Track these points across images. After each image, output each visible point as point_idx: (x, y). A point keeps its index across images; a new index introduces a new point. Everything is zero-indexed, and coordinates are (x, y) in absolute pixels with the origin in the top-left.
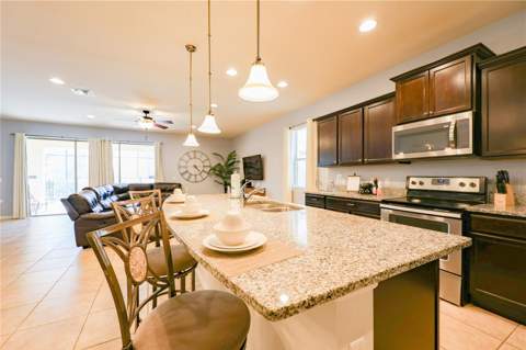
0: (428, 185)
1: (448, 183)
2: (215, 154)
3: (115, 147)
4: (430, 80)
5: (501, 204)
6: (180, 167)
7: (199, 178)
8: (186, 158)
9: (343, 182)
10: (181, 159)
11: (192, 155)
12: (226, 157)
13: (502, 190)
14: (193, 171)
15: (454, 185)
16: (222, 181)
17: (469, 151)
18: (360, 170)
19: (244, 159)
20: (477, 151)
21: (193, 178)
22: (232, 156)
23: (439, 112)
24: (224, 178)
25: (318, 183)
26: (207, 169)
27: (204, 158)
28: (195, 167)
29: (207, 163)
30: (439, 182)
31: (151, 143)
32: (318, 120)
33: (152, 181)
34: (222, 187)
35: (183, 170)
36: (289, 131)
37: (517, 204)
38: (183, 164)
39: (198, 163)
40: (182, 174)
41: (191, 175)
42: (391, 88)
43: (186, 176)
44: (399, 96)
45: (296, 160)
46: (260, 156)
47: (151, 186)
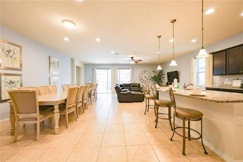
2: (154, 71)
3: (118, 70)
6: (139, 77)
7: (147, 82)
8: (142, 74)
9: (229, 83)
10: (140, 74)
11: (144, 72)
12: (158, 73)
14: (144, 78)
19: (167, 73)
21: (144, 82)
22: (161, 72)
26: (150, 78)
27: (149, 73)
29: (150, 75)
31: (129, 69)
33: (130, 83)
36: (194, 60)
39: (146, 76)
40: (140, 80)
43: (142, 80)
45: (198, 72)
46: (177, 71)
47: (130, 85)
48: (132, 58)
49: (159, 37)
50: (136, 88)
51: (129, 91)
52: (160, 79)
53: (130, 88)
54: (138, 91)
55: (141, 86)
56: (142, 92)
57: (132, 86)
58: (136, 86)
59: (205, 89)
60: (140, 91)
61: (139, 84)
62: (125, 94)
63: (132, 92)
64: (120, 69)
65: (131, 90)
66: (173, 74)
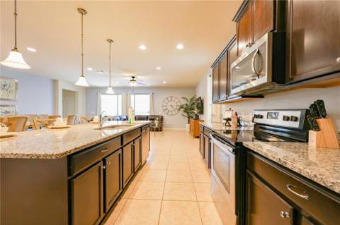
3: (132, 96)
6: (163, 106)
7: (174, 113)
8: (166, 101)
10: (163, 102)
11: (170, 99)
12: (189, 100)
14: (170, 108)
16: (187, 115)
21: (170, 113)
24: (188, 113)
26: (179, 107)
27: (177, 101)
28: (172, 106)
29: (179, 104)
31: (148, 94)
33: (148, 114)
34: (187, 119)
35: (165, 108)
38: (165, 104)
39: (174, 104)
40: (164, 111)
41: (169, 111)
43: (166, 111)
49: (110, 42)
61: (162, 117)
64: (135, 94)
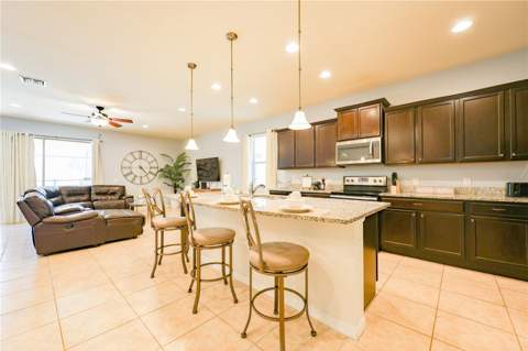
0: (356, 182)
1: (367, 180)
2: (164, 155)
4: (358, 115)
5: (394, 191)
6: (123, 168)
7: (145, 180)
8: (130, 158)
9: (299, 181)
10: (124, 159)
11: (137, 155)
12: (175, 159)
13: (395, 184)
14: (137, 172)
15: (371, 182)
16: (170, 182)
17: (379, 160)
18: (310, 172)
19: (197, 161)
20: (383, 161)
21: (137, 181)
22: (182, 157)
23: (363, 135)
24: (172, 179)
25: (277, 182)
26: (155, 171)
27: (150, 159)
28: (141, 168)
29: (154, 164)
30: (363, 180)
32: (278, 131)
33: (89, 184)
34: (172, 189)
35: (126, 172)
36: (249, 138)
37: (401, 192)
38: (126, 164)
39: (145, 165)
40: (125, 176)
41: (136, 176)
42: (334, 115)
43: (131, 177)
44: (339, 121)
45: (254, 163)
46: (217, 158)
47: (89, 189)
48: (100, 108)
49: (192, 66)
50: (114, 200)
51: (88, 212)
52: (180, 175)
53: (89, 200)
54: (118, 207)
55: (128, 193)
56: (132, 209)
57: (98, 194)
58: (113, 194)
59: (268, 194)
60: (126, 207)
61: (123, 188)
62: (71, 223)
63: (101, 213)
64: (45, 138)
65: (94, 208)
66: (206, 164)
